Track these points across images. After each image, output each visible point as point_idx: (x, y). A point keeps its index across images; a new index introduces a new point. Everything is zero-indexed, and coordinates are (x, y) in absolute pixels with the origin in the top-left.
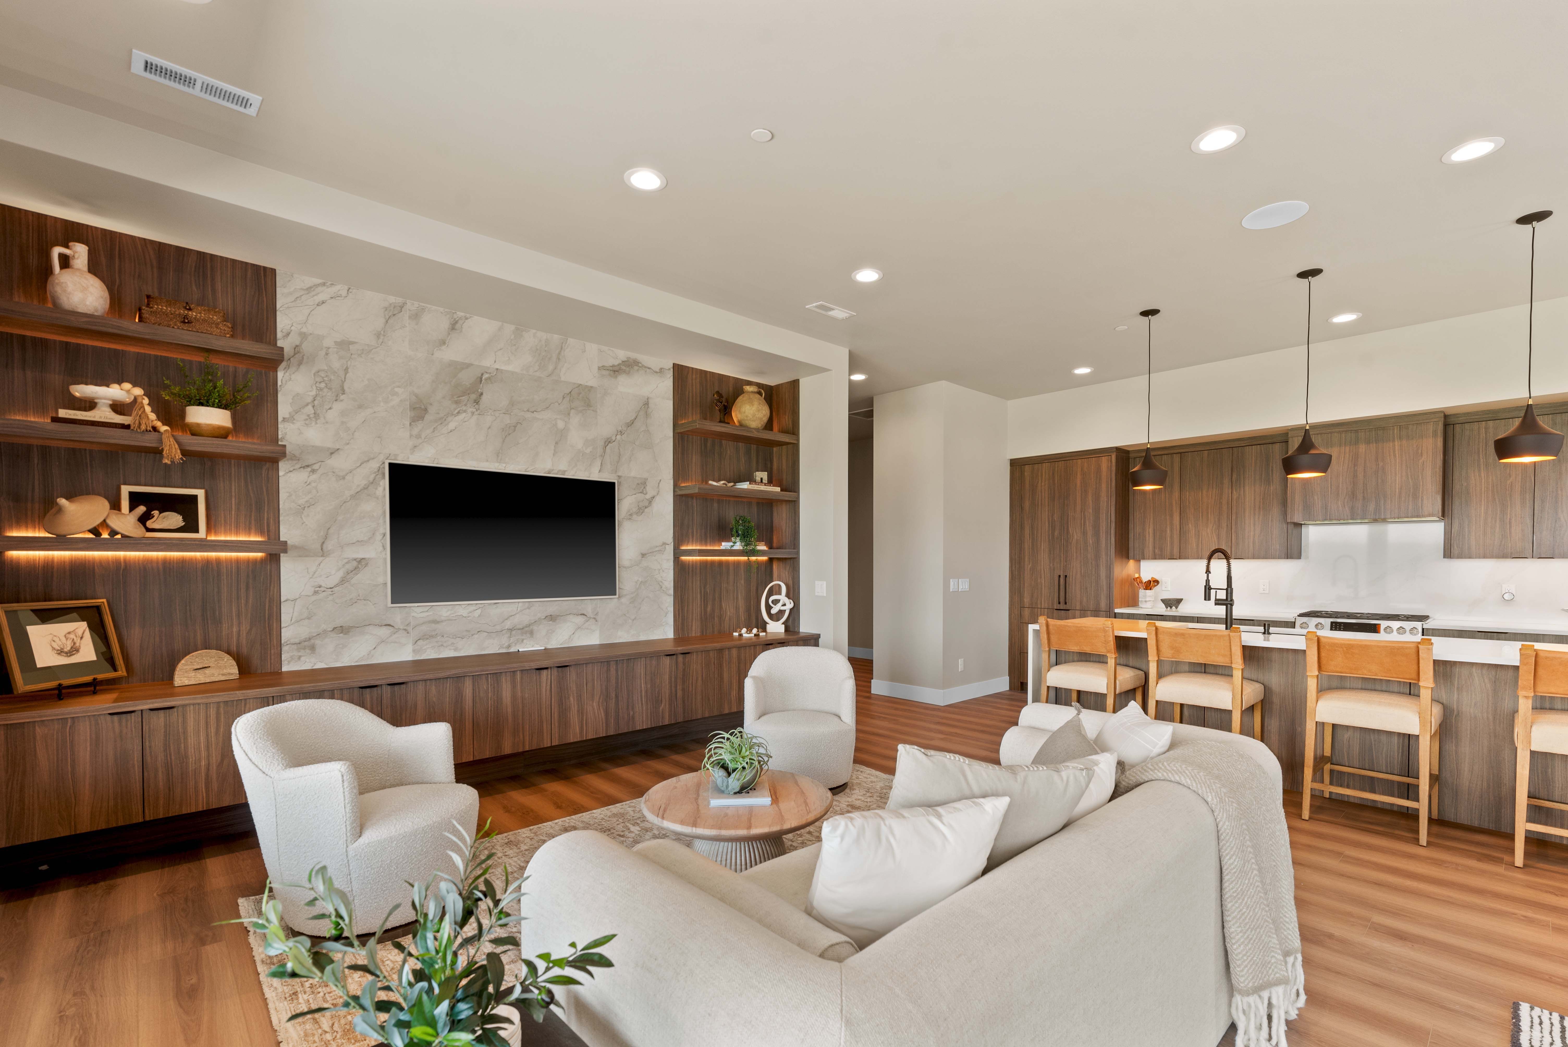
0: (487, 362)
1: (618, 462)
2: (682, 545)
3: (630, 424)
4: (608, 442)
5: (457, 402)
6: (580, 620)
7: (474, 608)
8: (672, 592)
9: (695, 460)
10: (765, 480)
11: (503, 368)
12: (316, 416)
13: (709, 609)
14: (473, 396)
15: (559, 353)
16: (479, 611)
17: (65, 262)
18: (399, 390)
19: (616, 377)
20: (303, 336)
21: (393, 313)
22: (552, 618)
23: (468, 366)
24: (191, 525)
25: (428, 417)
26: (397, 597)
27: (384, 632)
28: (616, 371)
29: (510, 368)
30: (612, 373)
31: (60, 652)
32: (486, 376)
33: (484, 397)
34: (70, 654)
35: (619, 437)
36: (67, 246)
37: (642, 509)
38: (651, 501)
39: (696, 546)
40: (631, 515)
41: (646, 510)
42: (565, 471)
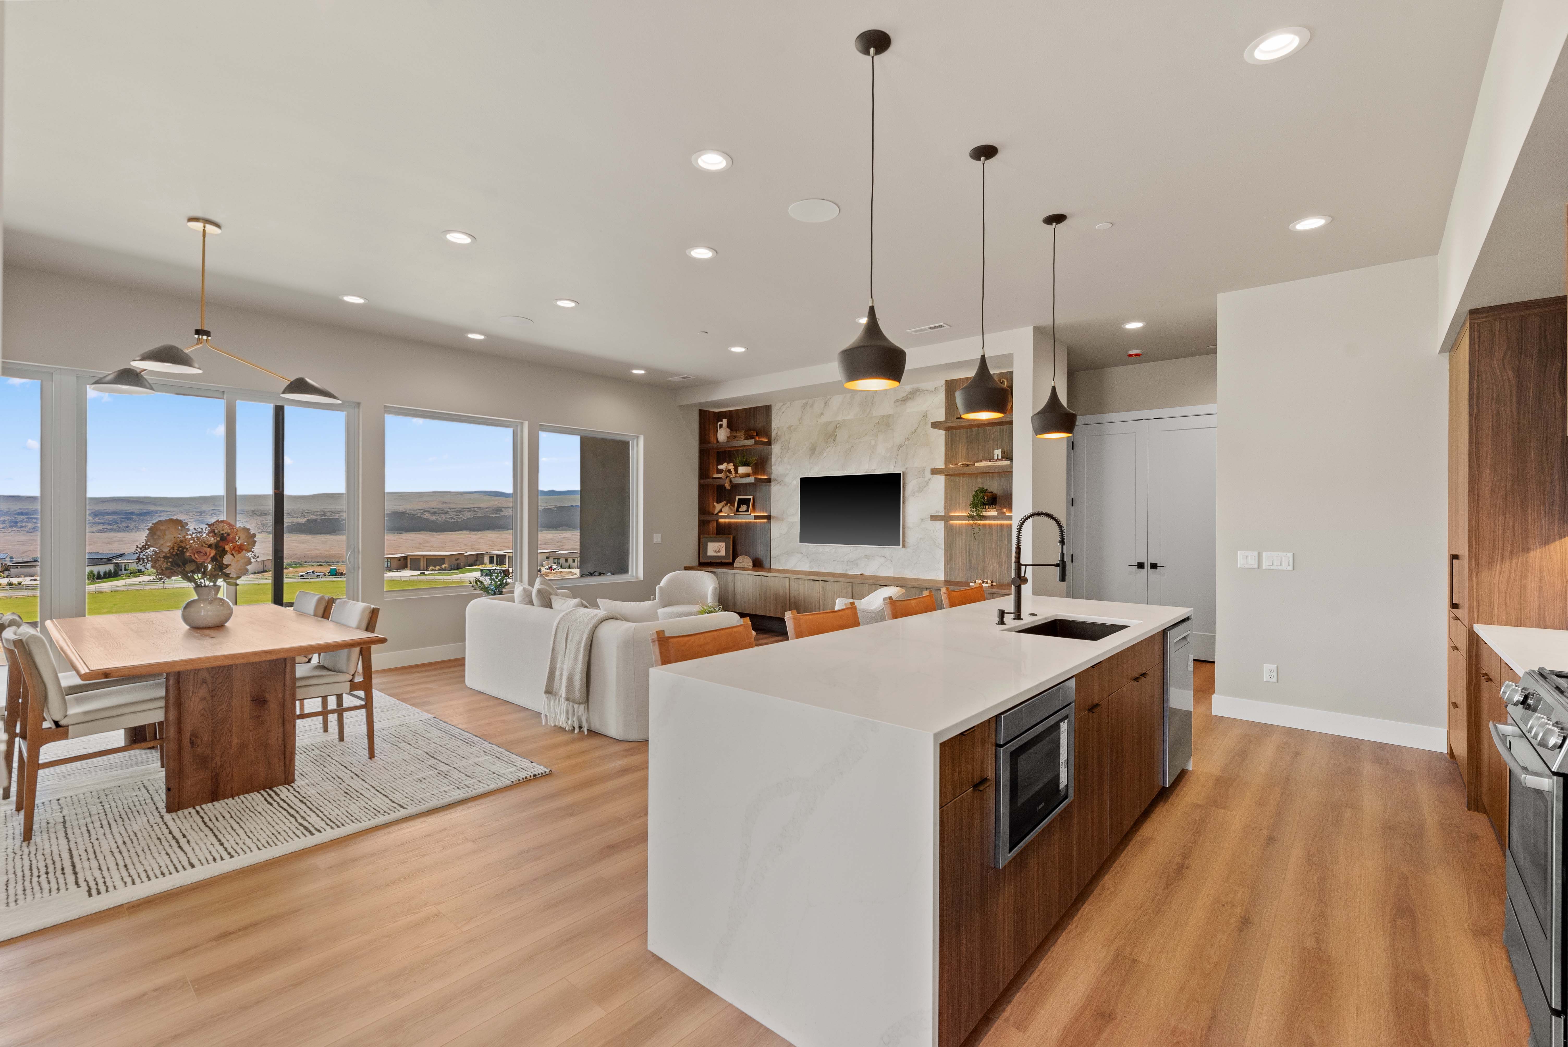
0: (839, 418)
1: (906, 459)
2: (951, 512)
3: (913, 433)
4: (900, 447)
5: (826, 443)
6: (882, 560)
7: (832, 548)
8: (943, 547)
9: (962, 447)
10: (1000, 458)
11: (846, 418)
12: (781, 461)
13: (973, 562)
14: (833, 438)
15: (873, 401)
16: (834, 550)
17: (721, 426)
18: (806, 443)
19: (905, 404)
20: (778, 428)
21: (804, 407)
22: (867, 557)
23: (831, 422)
24: (747, 511)
25: (816, 453)
26: (802, 540)
27: (800, 556)
28: (905, 400)
29: (849, 417)
30: (902, 402)
31: (715, 552)
32: (838, 425)
33: (837, 437)
34: (717, 552)
35: (906, 442)
36: (722, 421)
37: (921, 489)
38: (927, 483)
39: (962, 512)
40: (914, 493)
41: (925, 489)
42: (875, 470)
